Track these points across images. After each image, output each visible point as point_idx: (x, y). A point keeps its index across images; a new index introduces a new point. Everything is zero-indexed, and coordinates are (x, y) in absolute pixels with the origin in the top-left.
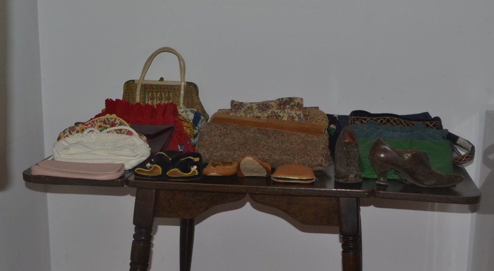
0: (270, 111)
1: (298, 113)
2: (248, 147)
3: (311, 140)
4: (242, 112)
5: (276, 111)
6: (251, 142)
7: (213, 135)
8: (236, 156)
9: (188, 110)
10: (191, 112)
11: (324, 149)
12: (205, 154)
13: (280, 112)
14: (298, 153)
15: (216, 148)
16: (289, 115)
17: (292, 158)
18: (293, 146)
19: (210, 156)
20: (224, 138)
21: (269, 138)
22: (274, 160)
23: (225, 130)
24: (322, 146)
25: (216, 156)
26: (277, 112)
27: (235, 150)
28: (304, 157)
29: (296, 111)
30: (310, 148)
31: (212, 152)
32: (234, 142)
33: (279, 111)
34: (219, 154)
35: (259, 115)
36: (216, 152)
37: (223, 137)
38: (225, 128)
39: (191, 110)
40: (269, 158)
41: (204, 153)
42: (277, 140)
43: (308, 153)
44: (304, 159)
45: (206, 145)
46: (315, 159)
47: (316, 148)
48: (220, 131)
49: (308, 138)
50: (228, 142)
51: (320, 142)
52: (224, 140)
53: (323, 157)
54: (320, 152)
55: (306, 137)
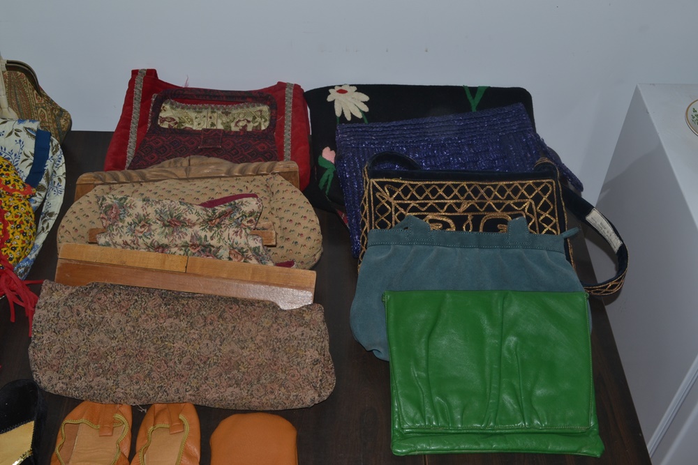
0: (190, 231)
1: (253, 244)
2: (147, 366)
3: (286, 335)
4: (125, 230)
5: (202, 234)
6: (152, 349)
7: (64, 326)
8: (121, 395)
9: (21, 127)
10: (28, 133)
11: (316, 362)
12: (54, 381)
13: (212, 238)
14: (259, 380)
15: (77, 367)
16: (232, 246)
17: (245, 394)
18: (246, 353)
19: (65, 387)
20: (91, 332)
21: (192, 326)
22: (207, 400)
23: (88, 311)
24: (311, 354)
25: (77, 388)
26: (206, 236)
27: (117, 373)
28: (272, 392)
29: (247, 235)
30: (285, 359)
31: (70, 378)
32: (114, 343)
33: (209, 234)
34: (84, 384)
35: (165, 241)
36: (77, 379)
37: (86, 331)
38: (89, 307)
39: (26, 128)
40: (193, 398)
41: (51, 379)
42: (211, 328)
43: (281, 376)
44: (273, 397)
45: (54, 362)
46: (297, 396)
47: (299, 360)
48: (78, 315)
49: (278, 330)
50: (99, 345)
51: (306, 342)
52: (90, 338)
53: (314, 390)
54: (308, 372)
55: (275, 326)
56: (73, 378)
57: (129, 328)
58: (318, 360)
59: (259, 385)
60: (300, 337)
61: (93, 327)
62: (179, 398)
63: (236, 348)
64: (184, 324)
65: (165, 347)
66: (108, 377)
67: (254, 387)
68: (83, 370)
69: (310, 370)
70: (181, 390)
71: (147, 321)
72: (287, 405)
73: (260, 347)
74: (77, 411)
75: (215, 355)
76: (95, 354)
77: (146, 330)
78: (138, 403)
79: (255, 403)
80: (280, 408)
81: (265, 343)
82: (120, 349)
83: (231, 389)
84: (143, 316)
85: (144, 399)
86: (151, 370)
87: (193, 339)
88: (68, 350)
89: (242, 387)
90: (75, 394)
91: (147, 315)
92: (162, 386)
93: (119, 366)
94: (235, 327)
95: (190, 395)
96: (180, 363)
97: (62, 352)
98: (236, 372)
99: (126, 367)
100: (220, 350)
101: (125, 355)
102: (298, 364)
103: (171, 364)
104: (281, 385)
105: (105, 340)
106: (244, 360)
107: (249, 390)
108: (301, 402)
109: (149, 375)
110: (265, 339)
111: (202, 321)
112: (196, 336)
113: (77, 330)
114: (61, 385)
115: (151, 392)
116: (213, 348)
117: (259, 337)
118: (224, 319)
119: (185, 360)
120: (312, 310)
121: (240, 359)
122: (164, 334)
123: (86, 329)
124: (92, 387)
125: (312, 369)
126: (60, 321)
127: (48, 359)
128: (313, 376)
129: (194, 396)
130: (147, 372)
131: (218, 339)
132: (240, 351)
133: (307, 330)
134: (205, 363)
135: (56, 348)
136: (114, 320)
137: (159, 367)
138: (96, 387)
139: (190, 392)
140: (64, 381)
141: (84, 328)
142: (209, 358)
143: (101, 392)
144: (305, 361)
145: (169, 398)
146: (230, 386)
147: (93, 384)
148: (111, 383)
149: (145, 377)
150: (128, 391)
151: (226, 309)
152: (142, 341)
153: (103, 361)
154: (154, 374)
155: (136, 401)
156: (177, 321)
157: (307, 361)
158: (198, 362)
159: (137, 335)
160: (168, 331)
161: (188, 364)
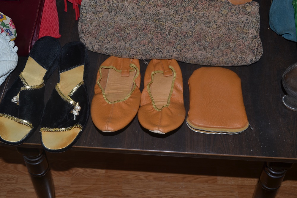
2: (150, 36)
3: (237, 20)
6: (153, 25)
7: (100, 10)
8: (134, 53)
11: (255, 37)
12: (93, 44)
14: (218, 47)
15: (107, 35)
17: (209, 55)
18: (210, 30)
19: (99, 47)
20: (115, 14)
21: (177, 13)
22: (186, 58)
24: (252, 32)
25: (107, 48)
27: (131, 40)
28: (226, 55)
30: (235, 34)
31: (103, 42)
32: (129, 22)
34: (111, 46)
36: (107, 43)
37: (113, 13)
40: (177, 56)
41: (91, 42)
42: (188, 14)
43: (232, 45)
44: (227, 58)
45: (94, 32)
46: (242, 57)
47: (244, 35)
48: (108, 3)
49: (232, 16)
50: (120, 22)
51: (249, 25)
52: (115, 18)
53: (253, 54)
54: (249, 44)
55: (230, 14)
56: (104, 42)
57: (139, 12)
58: (256, 36)
59: (218, 50)
60: (245, 21)
61: (117, 11)
62: (169, 56)
63: (205, 27)
64: (172, 12)
65: (160, 25)
66: (126, 42)
67: (216, 51)
68: (110, 37)
69: (250, 42)
70: (170, 51)
71: (150, 8)
72: (235, 63)
73: (220, 27)
74: (108, 61)
75: (191, 31)
76: (118, 28)
77: (150, 14)
78: (144, 58)
79: (215, 61)
80: (230, 65)
81: (223, 24)
82: (133, 25)
83: (201, 52)
84: (148, 5)
85: (148, 56)
86: (153, 38)
87: (177, 21)
88: (102, 25)
89: (208, 51)
90: (106, 52)
91: (150, 5)
92: (159, 48)
93: (133, 36)
94: (204, 14)
95: (176, 54)
96: (169, 35)
97: (98, 26)
98: (204, 41)
99: (137, 36)
100: (194, 28)
101: (136, 29)
102: (243, 38)
103: (164, 35)
104: (232, 51)
105: (124, 19)
106: (209, 35)
107: (212, 53)
108: (244, 62)
109: (151, 41)
110: (223, 22)
111: (183, 10)
112: (179, 19)
113: (107, 13)
114: (97, 46)
115: (152, 52)
116: (190, 27)
117: (220, 21)
118: (197, 9)
119: (172, 33)
120: (252, 5)
121: (207, 34)
122: (160, 17)
123: (113, 12)
124: (116, 48)
125: (252, 41)
126: (97, 7)
127: (90, 30)
128: (253, 46)
129: (178, 55)
130: (150, 39)
131: (193, 22)
132: (207, 29)
133: (250, 17)
134: (184, 35)
135: (95, 23)
136: (130, 7)
137: (157, 37)
138: (119, 48)
139: (176, 53)
140: (99, 44)
141: (112, 11)
142: (187, 33)
143: (122, 51)
144: (248, 36)
145: (163, 56)
146: (200, 50)
147: (117, 46)
148: (127, 45)
149: (149, 42)
150: (138, 50)
151: (199, 3)
152: (147, 20)
153: (123, 32)
154: (154, 41)
155: (143, 57)
156: (168, 9)
157: (249, 36)
158: (180, 35)
159: (144, 16)
160: (162, 15)
161: (174, 36)
